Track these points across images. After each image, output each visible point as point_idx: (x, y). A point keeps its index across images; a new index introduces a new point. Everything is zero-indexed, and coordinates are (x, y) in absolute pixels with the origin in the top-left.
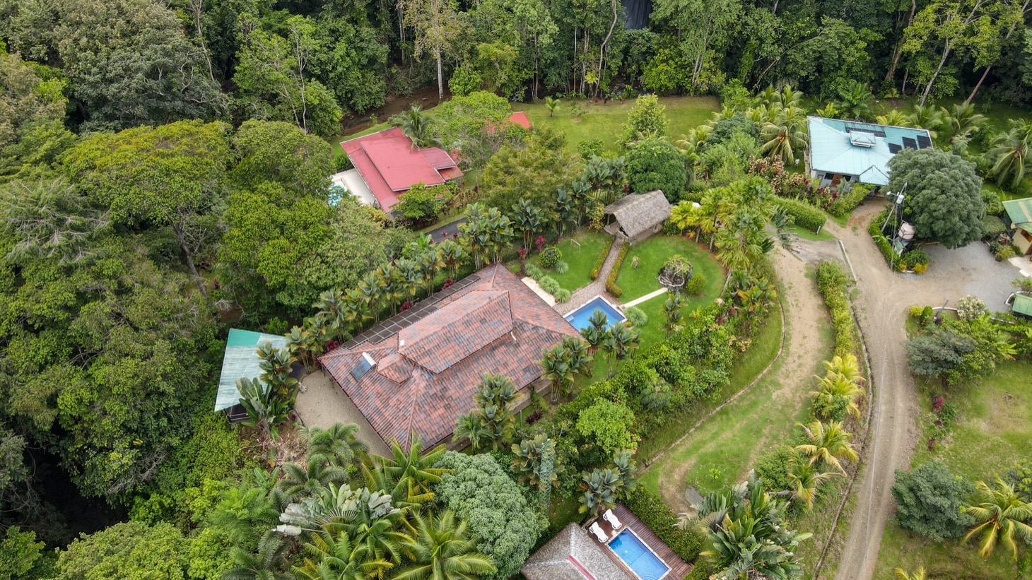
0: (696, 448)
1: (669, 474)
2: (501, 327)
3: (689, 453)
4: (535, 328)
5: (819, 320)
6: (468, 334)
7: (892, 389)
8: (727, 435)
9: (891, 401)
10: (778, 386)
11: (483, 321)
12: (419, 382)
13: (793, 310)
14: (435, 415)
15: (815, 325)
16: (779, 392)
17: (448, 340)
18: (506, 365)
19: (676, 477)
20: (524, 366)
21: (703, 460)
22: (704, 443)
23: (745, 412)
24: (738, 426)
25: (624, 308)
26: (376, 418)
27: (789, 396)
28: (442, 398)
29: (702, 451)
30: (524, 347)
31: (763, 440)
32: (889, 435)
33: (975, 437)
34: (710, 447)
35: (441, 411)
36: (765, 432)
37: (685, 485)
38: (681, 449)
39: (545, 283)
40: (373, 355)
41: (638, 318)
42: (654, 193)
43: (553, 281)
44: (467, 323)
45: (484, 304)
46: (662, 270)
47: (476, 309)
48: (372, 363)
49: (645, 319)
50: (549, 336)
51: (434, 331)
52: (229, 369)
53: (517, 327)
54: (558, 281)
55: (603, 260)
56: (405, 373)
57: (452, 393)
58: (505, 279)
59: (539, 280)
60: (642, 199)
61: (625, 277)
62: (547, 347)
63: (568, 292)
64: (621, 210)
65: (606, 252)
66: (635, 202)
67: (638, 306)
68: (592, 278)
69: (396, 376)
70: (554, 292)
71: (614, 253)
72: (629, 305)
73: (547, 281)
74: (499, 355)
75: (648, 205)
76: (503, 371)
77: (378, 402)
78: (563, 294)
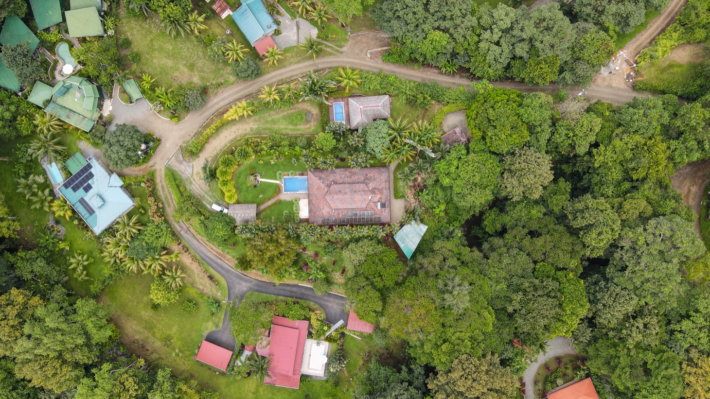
0: (294, 130)
1: (310, 128)
2: (335, 187)
3: (298, 130)
4: (323, 183)
5: (214, 139)
6: (348, 190)
7: (212, 107)
8: (282, 127)
9: (217, 103)
10: (252, 129)
11: (340, 192)
12: (371, 185)
13: (218, 149)
14: (372, 175)
15: (217, 139)
16: (254, 127)
17: (355, 192)
18: (341, 177)
19: (308, 126)
20: (335, 174)
21: (296, 124)
22: (291, 129)
23: (270, 129)
24: (276, 126)
25: (280, 182)
26: (387, 187)
27: (252, 123)
28: (366, 178)
29: (293, 127)
30: (331, 179)
31: (274, 117)
32: (229, 96)
33: (202, 78)
34: (291, 127)
35: (369, 175)
36: (271, 119)
37: (308, 122)
38: (299, 132)
39: (298, 209)
40: (377, 207)
41: (280, 174)
42: (232, 215)
43: (294, 208)
44: (346, 193)
45: (336, 197)
46: (255, 186)
47: (340, 196)
48: (379, 203)
49: (278, 172)
50: (320, 178)
51: (357, 197)
52: (417, 241)
53: (329, 186)
54: (292, 208)
55: (269, 207)
56: (373, 191)
57: (363, 178)
58: (315, 213)
59: (298, 213)
60: (239, 215)
61: (269, 193)
62: (323, 176)
63: (294, 201)
64: (252, 215)
65: (265, 209)
66: (243, 215)
67: (275, 179)
68: (280, 202)
69: (377, 191)
70: (298, 204)
71: (262, 207)
72: (278, 182)
73: (296, 210)
74: (341, 181)
75: (239, 212)
76: (343, 176)
77: (384, 191)
78: (296, 201)
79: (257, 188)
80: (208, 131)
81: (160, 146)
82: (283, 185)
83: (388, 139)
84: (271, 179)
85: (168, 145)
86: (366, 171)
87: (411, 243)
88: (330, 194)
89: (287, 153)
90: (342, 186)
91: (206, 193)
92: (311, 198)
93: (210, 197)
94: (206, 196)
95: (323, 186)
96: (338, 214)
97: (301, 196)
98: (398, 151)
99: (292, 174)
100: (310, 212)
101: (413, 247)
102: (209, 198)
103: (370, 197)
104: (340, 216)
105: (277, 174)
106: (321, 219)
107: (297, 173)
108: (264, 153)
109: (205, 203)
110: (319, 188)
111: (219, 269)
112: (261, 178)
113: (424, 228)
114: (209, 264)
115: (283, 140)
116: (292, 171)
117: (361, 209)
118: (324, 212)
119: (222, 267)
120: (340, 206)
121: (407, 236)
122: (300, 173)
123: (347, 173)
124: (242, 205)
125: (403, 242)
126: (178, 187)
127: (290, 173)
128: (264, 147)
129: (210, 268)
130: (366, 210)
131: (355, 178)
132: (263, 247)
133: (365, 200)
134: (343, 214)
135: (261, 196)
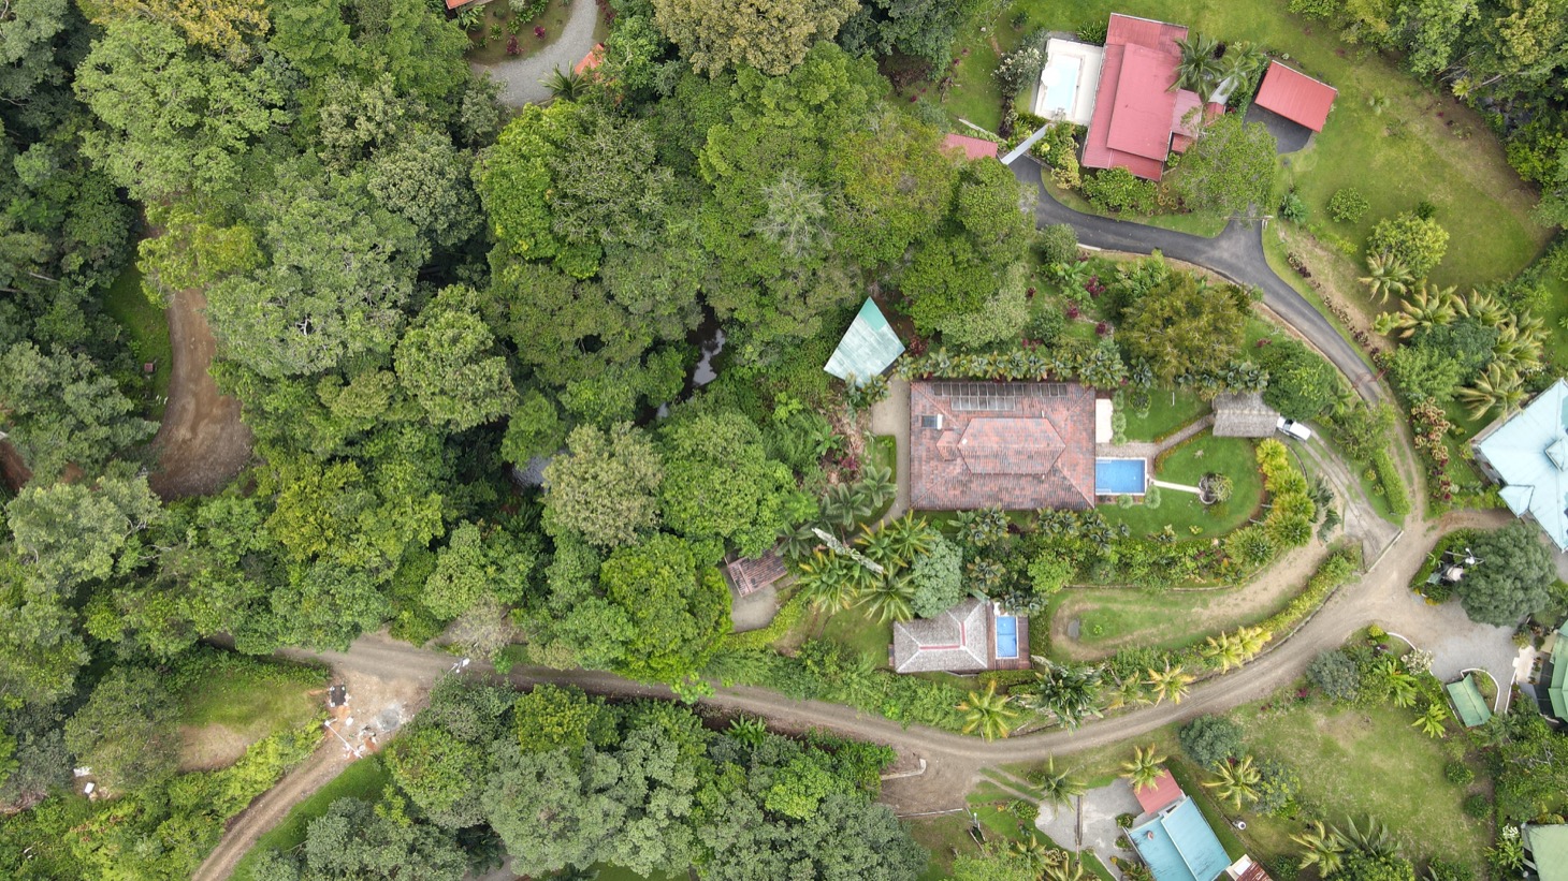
0: (1108, 600)
1: (1073, 603)
2: (1040, 468)
3: (1100, 599)
4: (1065, 478)
5: (1294, 586)
6: (1013, 460)
7: (1289, 659)
8: (1136, 608)
9: (1277, 666)
10: (1205, 605)
11: (1030, 457)
12: (956, 469)
13: (1284, 563)
14: (952, 492)
15: (1284, 586)
16: (1200, 610)
17: (996, 456)
18: (1023, 489)
19: (1076, 608)
20: (1035, 496)
21: (1103, 611)
22: (1116, 601)
23: (1164, 604)
24: (1149, 608)
25: (1153, 483)
26: (916, 463)
27: (1204, 618)
28: (965, 485)
29: (1110, 605)
30: (1046, 486)
31: (1154, 630)
32: (1249, 681)
33: (1305, 723)
34: (1116, 607)
35: (957, 492)
36: (1161, 626)
37: (1076, 617)
38: (1097, 593)
39: (1115, 421)
40: (944, 419)
41: (1153, 501)
42: (1271, 413)
43: (1123, 422)
44: (1018, 453)
45: (1042, 446)
46: (1210, 476)
47: (1032, 447)
48: (939, 426)
49: (1157, 505)
50: (1069, 488)
51: (992, 444)
52: (849, 338)
53: (1054, 471)
54: (1128, 423)
55: (1180, 427)
56: (954, 454)
57: (973, 486)
58: (1083, 410)
59: (1115, 411)
60: (1255, 412)
61: (1178, 458)
62: (1062, 494)
63: (1125, 440)
64: (1226, 411)
65: (1190, 421)
66: (1246, 412)
67: (1163, 490)
68: (1155, 438)
69: (945, 454)
70: (1115, 433)
71: (1194, 428)
72: (1158, 484)
73: (1119, 419)
74: (1023, 481)
75: (1255, 419)
76: (1017, 492)
77: (924, 454)
78: (1120, 440)
79: (1205, 471)
80: (1306, 604)
81: (1412, 573)
82: (1147, 476)
83: (917, 574)
84: (1173, 490)
85: (1395, 576)
86: (965, 501)
87: (864, 333)
88: (1053, 453)
89: (1139, 548)
90: (1024, 470)
91: (1317, 464)
92: (1090, 446)
93: (1309, 455)
94: (1318, 458)
95: (1066, 472)
96: (1031, 406)
97: (1106, 450)
98: (897, 546)
99: (1126, 502)
100: (1093, 414)
101: (858, 324)
102: (1312, 452)
103: (964, 441)
104: (1026, 402)
105: (1159, 500)
106: (1069, 396)
107: (1113, 503)
108: (1191, 551)
109: (1322, 443)
110: (1074, 466)
111: (1282, 292)
112: (1197, 495)
113: (834, 366)
114: (1306, 303)
115: (1143, 579)
116: (1127, 507)
117: (980, 415)
118: (1065, 413)
119: (1277, 295)
120: (1030, 424)
121: (873, 350)
122: (1107, 503)
123: (1006, 498)
124: (1240, 434)
125: (882, 336)
126: (1380, 481)
127: (1131, 503)
128: (1191, 565)
129: (1303, 295)
130: (968, 412)
131: (991, 487)
132: (1213, 338)
133: (974, 436)
134: (1020, 406)
135: (1199, 453)
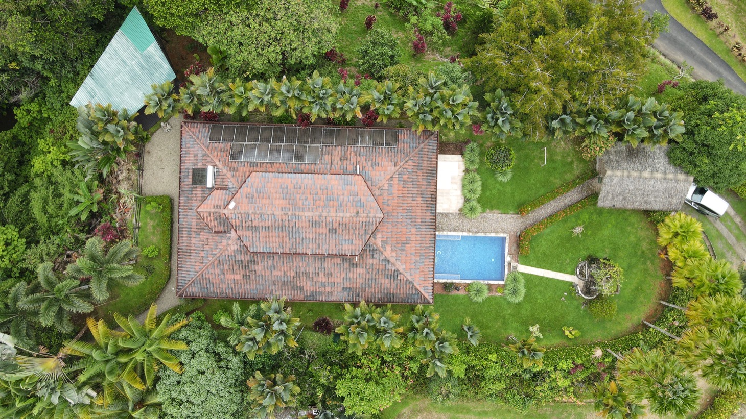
2: (350, 245)
4: (388, 261)
6: (307, 234)
11: (333, 231)
12: (230, 244)
14: (230, 277)
17: (282, 228)
18: (330, 274)
20: (347, 285)
25: (515, 268)
28: (246, 267)
30: (360, 270)
35: (238, 277)
39: (468, 183)
40: (216, 175)
41: (515, 292)
42: (681, 176)
43: (478, 186)
44: (314, 224)
45: (347, 215)
46: (592, 260)
47: (333, 216)
48: (209, 184)
49: (520, 298)
50: (395, 275)
51: (275, 210)
52: (106, 61)
53: (368, 250)
54: (484, 187)
55: (554, 194)
56: (224, 226)
57: (259, 268)
58: (419, 167)
59: (467, 171)
60: (659, 175)
61: (552, 234)
62: (386, 282)
63: (479, 209)
64: (618, 173)
65: (567, 186)
66: (646, 174)
67: (529, 278)
68: (520, 209)
69: (213, 224)
70: (467, 200)
71: (573, 196)
72: (523, 269)
73: (472, 181)
74: (328, 264)
75: (658, 185)
76: (322, 278)
77: (194, 222)
78: (472, 209)
79: (585, 253)
82: (508, 259)
84: (541, 278)
86: (250, 289)
87: (125, 55)
88: (365, 225)
89: (493, 357)
90: (325, 249)
91: (730, 247)
92: (428, 216)
93: (720, 236)
94: (732, 240)
95: (388, 253)
96: (344, 158)
97: (454, 223)
98: (123, 360)
99: (479, 292)
100: (433, 173)
101: (119, 43)
102: (725, 231)
103: (232, 205)
104: (338, 152)
105: (523, 291)
106: (401, 145)
107: (462, 293)
108: (563, 365)
109: (738, 220)
110: (402, 245)
111: (681, 38)
112: (572, 285)
113: (80, 99)
114: (710, 51)
115: (499, 395)
116: (480, 299)
117: (269, 168)
118: (391, 169)
119: (674, 42)
120: (335, 182)
121: (134, 77)
122: (455, 293)
123: (308, 287)
124: (636, 206)
125: (148, 58)
127: (486, 294)
128: (563, 383)
129: (706, 42)
130: (253, 165)
131: (284, 270)
132: (606, 57)
133: (250, 197)
134: (327, 158)
135: (578, 230)
